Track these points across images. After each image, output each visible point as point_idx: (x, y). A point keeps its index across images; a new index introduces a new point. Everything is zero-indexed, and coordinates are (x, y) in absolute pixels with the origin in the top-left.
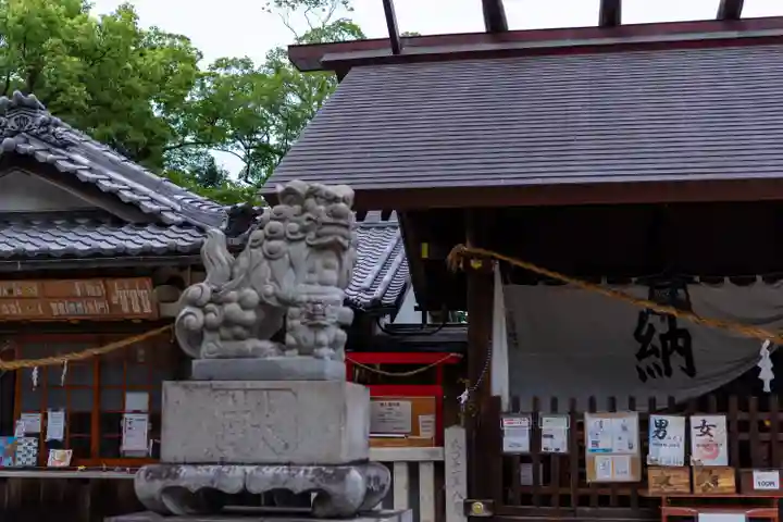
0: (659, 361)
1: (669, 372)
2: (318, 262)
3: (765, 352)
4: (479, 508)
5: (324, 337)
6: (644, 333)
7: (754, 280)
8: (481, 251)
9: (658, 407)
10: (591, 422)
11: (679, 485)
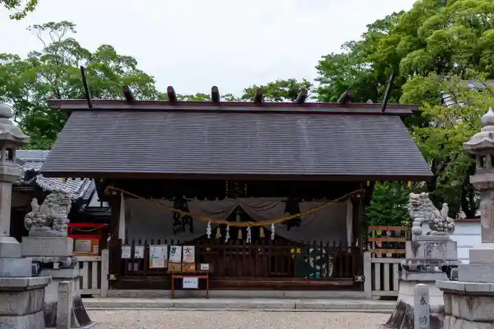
0: (181, 227)
1: (184, 231)
2: (61, 208)
3: (209, 225)
4: (112, 277)
5: (62, 226)
6: (176, 217)
8: (116, 189)
9: (174, 243)
10: (152, 248)
11: (178, 268)
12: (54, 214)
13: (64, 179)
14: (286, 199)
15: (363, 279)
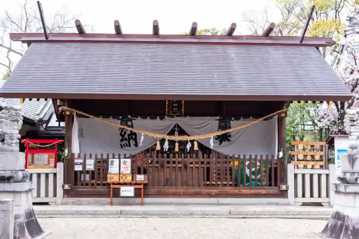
0: (127, 143)
1: (130, 146)
2: (13, 124)
4: (67, 187)
5: (13, 141)
6: (123, 134)
7: (156, 118)
8: (69, 109)
9: (127, 156)
11: (116, 179)
12: (6, 129)
13: (22, 99)
14: (218, 118)
15: (287, 187)
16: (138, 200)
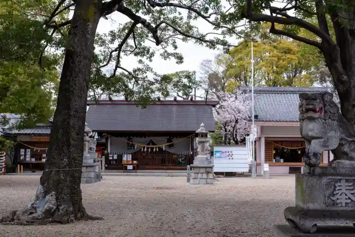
0: (130, 148)
4: (106, 166)
6: (128, 144)
9: (130, 153)
11: (126, 163)
12: (92, 146)
16: (134, 171)
